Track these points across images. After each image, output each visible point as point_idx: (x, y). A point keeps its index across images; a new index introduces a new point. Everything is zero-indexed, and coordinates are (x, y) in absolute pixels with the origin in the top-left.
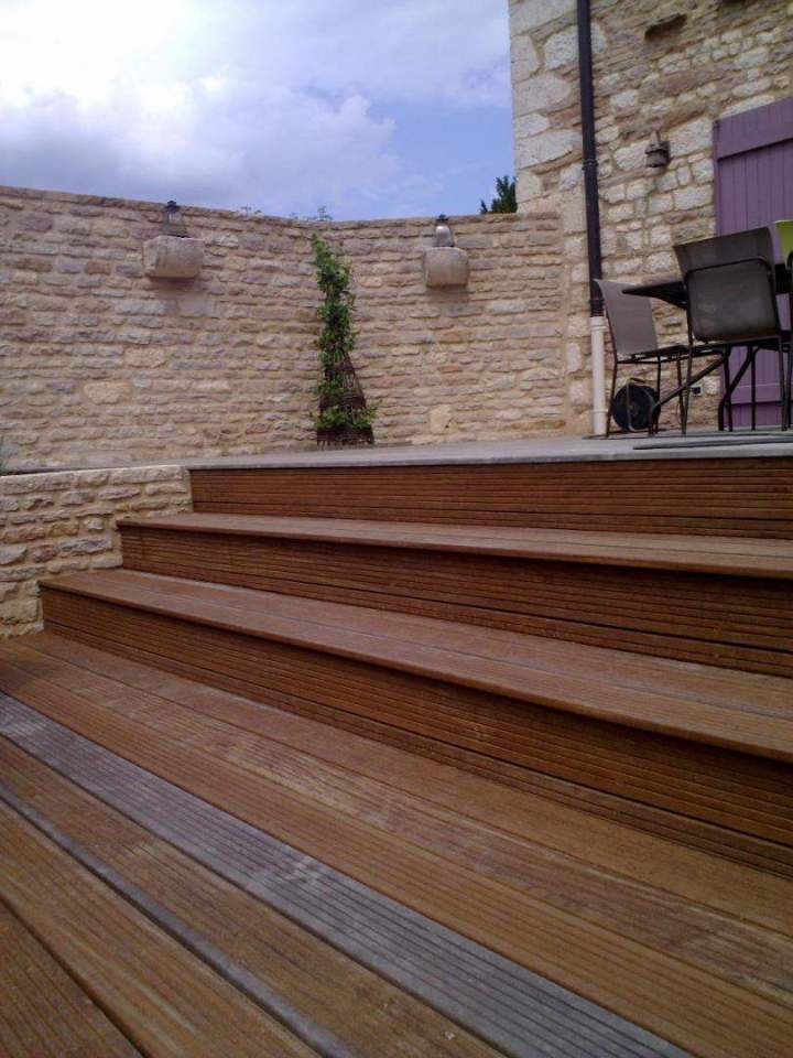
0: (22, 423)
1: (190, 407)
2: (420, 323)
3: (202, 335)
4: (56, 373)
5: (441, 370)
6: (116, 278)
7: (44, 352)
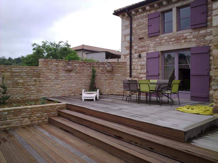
0: (46, 91)
1: (70, 88)
2: (105, 77)
3: (73, 78)
4: (52, 84)
5: (108, 83)
6: (61, 71)
7: (50, 81)
